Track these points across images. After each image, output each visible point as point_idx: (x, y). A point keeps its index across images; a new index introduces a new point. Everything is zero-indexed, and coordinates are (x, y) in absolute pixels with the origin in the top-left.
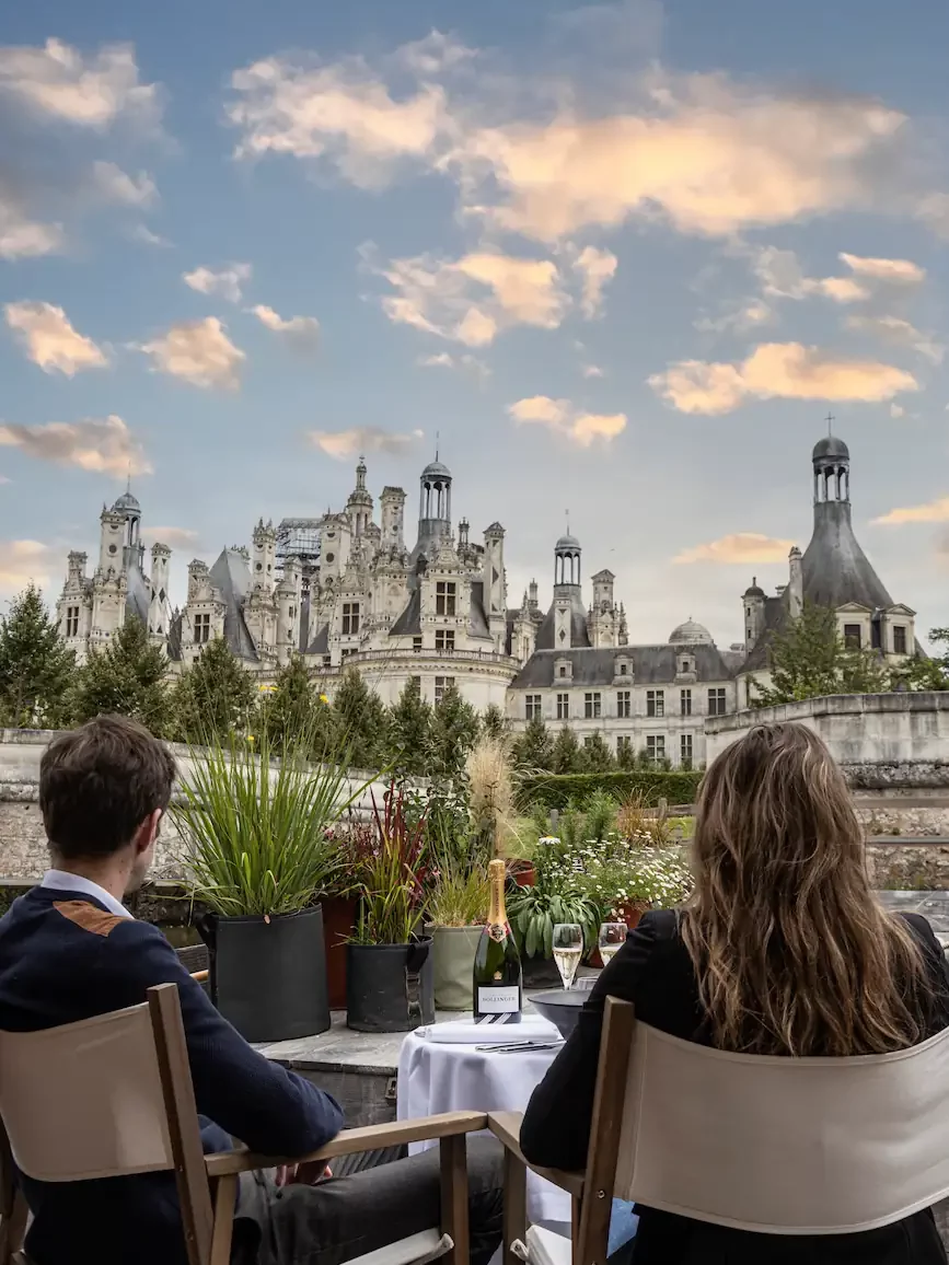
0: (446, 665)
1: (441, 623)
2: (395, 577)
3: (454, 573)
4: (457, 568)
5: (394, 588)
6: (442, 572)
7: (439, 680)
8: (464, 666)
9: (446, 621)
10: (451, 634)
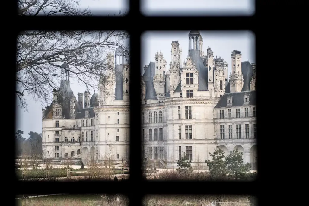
0: (188, 102)
1: (188, 87)
2: (175, 72)
3: (192, 70)
4: (192, 68)
5: (175, 76)
6: (188, 70)
7: (186, 107)
8: (194, 102)
9: (189, 86)
10: (192, 91)
